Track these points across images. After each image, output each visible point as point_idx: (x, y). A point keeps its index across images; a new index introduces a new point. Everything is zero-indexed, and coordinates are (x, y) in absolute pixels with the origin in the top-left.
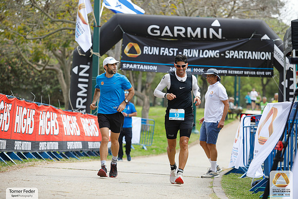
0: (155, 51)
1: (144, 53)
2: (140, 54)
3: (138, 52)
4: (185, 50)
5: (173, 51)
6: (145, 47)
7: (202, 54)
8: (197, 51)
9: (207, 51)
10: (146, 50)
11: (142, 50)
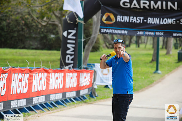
0: (126, 19)
1: (118, 20)
2: (114, 21)
3: (113, 20)
4: (149, 18)
5: (140, 19)
6: (118, 16)
7: (163, 22)
8: (159, 19)
9: (166, 19)
10: (119, 18)
11: (116, 19)
